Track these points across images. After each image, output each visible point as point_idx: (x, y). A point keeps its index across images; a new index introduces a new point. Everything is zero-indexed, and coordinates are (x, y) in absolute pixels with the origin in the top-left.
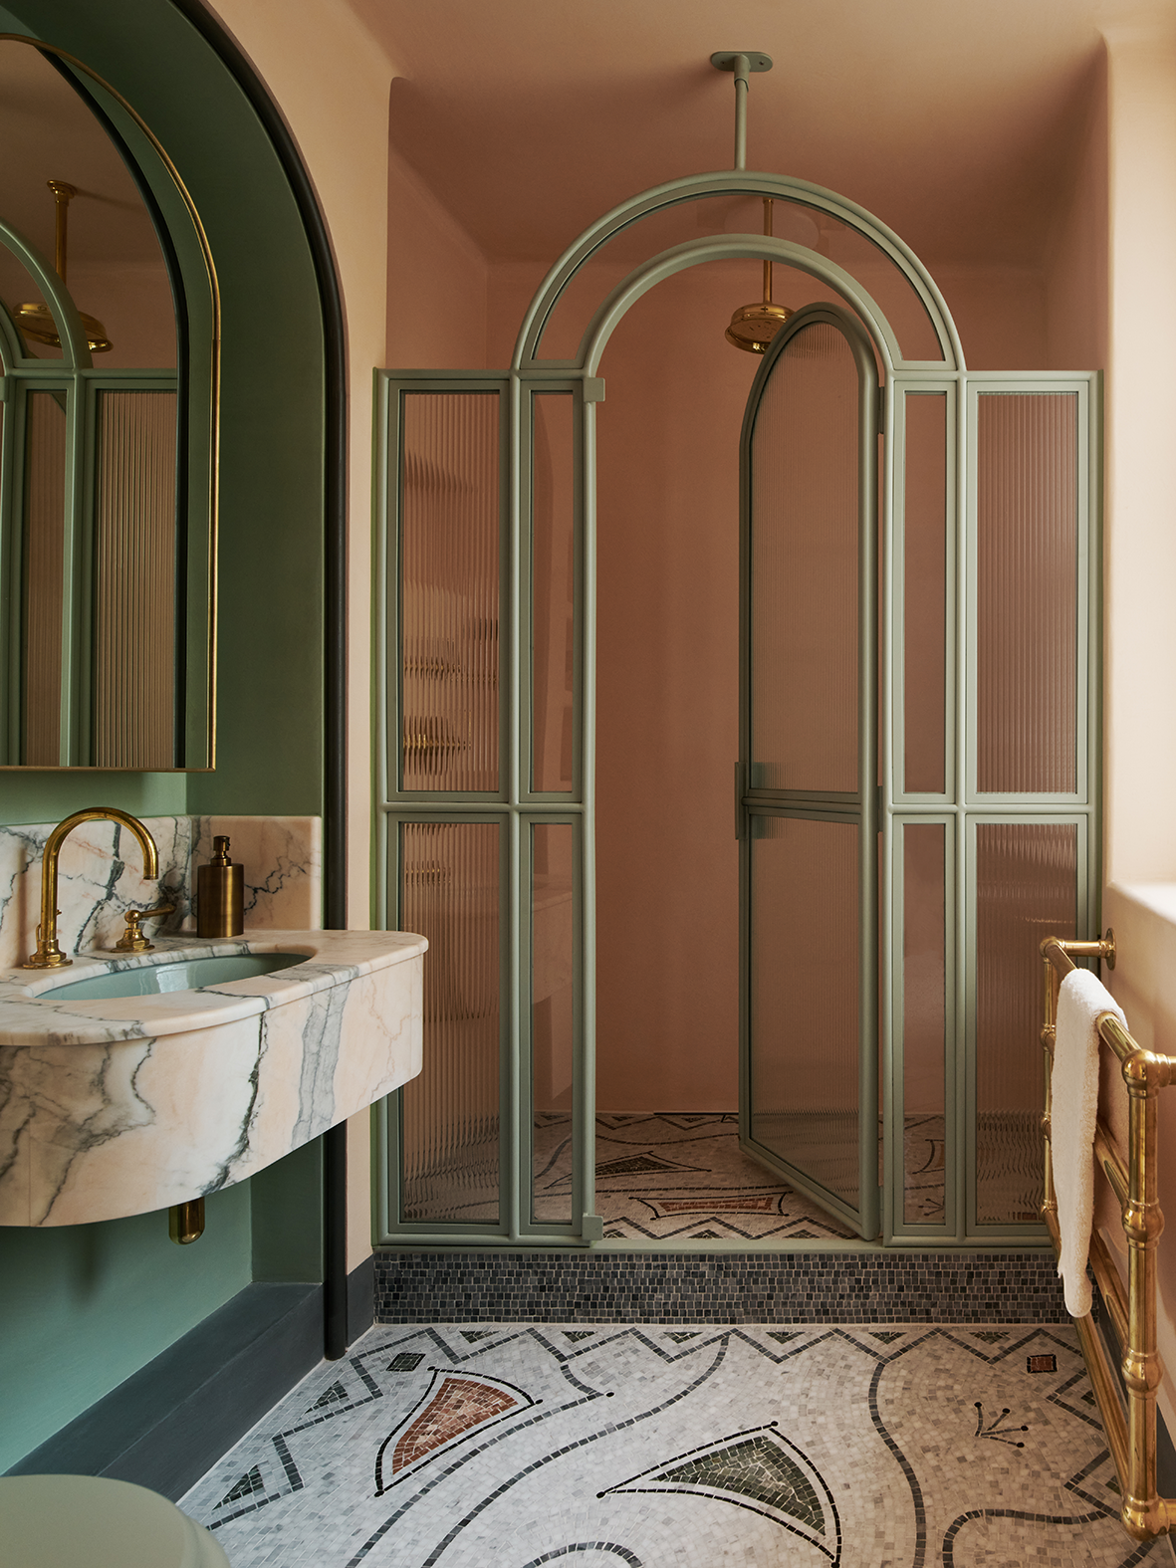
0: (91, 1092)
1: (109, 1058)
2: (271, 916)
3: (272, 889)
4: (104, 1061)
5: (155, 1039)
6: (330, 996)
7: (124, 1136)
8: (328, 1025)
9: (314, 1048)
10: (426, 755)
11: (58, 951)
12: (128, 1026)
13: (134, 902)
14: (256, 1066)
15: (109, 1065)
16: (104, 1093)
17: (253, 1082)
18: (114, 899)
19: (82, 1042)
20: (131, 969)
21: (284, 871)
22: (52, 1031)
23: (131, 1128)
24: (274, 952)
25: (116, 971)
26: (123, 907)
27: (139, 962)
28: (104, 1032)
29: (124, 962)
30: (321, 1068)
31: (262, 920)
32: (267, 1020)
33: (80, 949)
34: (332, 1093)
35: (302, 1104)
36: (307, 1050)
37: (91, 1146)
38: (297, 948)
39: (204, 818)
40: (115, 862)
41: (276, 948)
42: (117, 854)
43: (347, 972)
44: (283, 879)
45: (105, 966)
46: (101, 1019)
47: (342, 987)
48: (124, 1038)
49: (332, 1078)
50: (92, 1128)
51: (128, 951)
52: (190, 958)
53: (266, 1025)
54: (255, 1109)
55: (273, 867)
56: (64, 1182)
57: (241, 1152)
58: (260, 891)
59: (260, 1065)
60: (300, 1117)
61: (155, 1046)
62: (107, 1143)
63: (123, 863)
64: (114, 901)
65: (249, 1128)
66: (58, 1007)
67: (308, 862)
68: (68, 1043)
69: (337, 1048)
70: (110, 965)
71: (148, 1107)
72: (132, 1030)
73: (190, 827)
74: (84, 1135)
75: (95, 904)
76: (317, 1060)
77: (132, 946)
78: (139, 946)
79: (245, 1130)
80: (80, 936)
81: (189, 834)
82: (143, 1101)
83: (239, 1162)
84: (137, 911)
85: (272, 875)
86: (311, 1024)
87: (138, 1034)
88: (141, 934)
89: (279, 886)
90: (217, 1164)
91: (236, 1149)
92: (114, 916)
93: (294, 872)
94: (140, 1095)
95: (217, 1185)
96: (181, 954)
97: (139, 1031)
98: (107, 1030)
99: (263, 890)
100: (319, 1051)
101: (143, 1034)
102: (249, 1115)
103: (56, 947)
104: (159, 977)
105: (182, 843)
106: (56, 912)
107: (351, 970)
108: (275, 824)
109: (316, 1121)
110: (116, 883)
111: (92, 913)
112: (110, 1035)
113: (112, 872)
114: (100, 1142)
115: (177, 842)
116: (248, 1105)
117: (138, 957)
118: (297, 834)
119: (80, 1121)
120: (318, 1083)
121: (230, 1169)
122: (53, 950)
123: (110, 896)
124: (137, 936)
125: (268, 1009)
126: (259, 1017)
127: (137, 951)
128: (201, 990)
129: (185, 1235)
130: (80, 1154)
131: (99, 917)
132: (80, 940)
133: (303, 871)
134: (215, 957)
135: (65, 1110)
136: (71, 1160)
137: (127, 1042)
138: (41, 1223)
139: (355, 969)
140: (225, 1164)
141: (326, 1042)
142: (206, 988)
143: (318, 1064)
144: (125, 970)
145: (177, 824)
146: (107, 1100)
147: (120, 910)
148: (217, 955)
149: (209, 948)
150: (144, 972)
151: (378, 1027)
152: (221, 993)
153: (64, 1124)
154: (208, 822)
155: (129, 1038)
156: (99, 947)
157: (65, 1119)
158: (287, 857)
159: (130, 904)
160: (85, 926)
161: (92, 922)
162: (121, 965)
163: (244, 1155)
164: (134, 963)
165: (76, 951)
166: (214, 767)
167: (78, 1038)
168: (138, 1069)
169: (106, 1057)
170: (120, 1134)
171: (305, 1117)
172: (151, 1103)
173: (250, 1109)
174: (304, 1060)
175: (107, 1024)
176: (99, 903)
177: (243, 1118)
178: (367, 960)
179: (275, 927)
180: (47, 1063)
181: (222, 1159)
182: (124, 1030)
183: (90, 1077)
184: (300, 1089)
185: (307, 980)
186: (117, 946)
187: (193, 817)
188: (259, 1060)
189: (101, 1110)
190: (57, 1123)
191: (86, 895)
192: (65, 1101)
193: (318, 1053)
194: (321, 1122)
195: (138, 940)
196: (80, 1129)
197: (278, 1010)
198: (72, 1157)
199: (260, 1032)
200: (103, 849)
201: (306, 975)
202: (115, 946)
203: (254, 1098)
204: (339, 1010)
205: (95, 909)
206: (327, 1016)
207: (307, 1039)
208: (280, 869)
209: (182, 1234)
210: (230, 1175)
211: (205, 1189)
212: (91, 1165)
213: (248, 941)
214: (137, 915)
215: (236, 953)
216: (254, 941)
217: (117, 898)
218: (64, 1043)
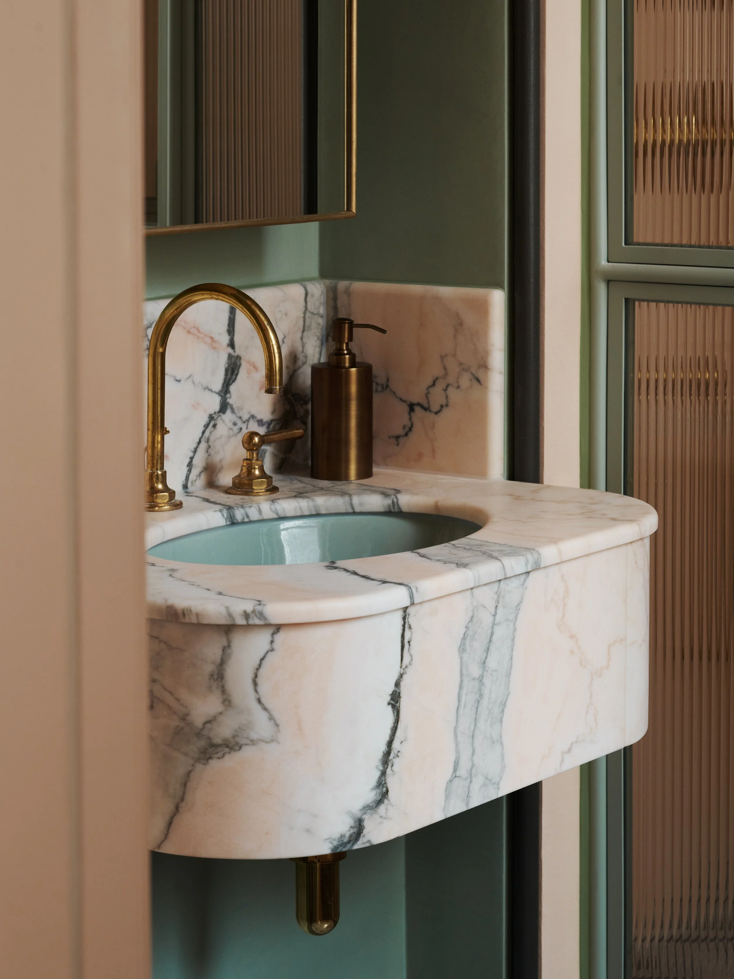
0: (210, 688)
1: (229, 646)
2: (433, 451)
3: (435, 407)
4: (224, 649)
5: (278, 628)
6: (498, 594)
7: (247, 752)
8: (495, 638)
9: (475, 670)
10: (687, 155)
11: (166, 489)
12: (249, 607)
13: (253, 417)
14: (397, 684)
15: (229, 656)
16: (223, 691)
17: (393, 706)
18: (229, 411)
19: (201, 622)
20: (251, 522)
21: (451, 379)
22: (170, 602)
23: (253, 742)
24: (434, 512)
25: (233, 522)
26: (240, 424)
27: (260, 511)
28: (223, 610)
29: (242, 511)
30: (485, 702)
31: (420, 456)
32: (411, 620)
33: (189, 484)
34: (502, 744)
35: (457, 751)
36: (465, 672)
37: (210, 758)
38: (463, 509)
39: (342, 284)
40: (230, 356)
41: (436, 506)
42: (232, 345)
43: (522, 560)
44: (450, 390)
45: (219, 514)
46: (220, 594)
47: (515, 583)
48: (244, 622)
49: (501, 721)
50: (211, 735)
51: (247, 493)
52: (323, 512)
53: (410, 628)
54: (396, 745)
55: (435, 370)
56: (182, 799)
57: (379, 803)
58: (417, 409)
59: (403, 684)
60: (455, 770)
61: (280, 637)
62: (227, 757)
63: (239, 358)
64: (228, 416)
65: (389, 771)
66: (173, 570)
67: (484, 366)
68: (187, 620)
69: (508, 675)
70: (225, 512)
71: (271, 718)
72: (254, 611)
73: (323, 299)
74: (202, 743)
75: (206, 419)
76: (480, 690)
77: (251, 485)
78: (260, 487)
79: (384, 773)
80: (190, 465)
81: (322, 310)
82: (265, 709)
83: (376, 816)
84: (257, 434)
85: (434, 384)
86: (470, 633)
87: (260, 619)
88: (261, 469)
89: (444, 402)
90: (349, 813)
91: (371, 796)
92: (229, 437)
93: (465, 381)
94: (263, 700)
95: (349, 842)
96: (311, 504)
97: (261, 615)
98: (227, 608)
99: (422, 406)
100: (482, 676)
101: (265, 619)
102: (388, 753)
103: (164, 483)
104: (284, 535)
105: (314, 325)
106: (164, 431)
107: (529, 556)
108: (437, 299)
109: (478, 781)
110: (232, 388)
111: (204, 432)
112: (230, 615)
113: (227, 370)
114: (220, 755)
115: (307, 324)
116: (387, 738)
117: (258, 504)
118: (469, 319)
119: (199, 722)
120: (481, 724)
121: (366, 824)
122: (160, 486)
123: (224, 407)
124: (257, 472)
125: (413, 604)
126: (400, 614)
127: (257, 494)
128: (332, 566)
129: (316, 921)
130: (199, 767)
131: (212, 439)
132: (190, 471)
133: (478, 380)
134: (354, 513)
135: (182, 705)
136: (190, 772)
137: (248, 627)
138: (159, 846)
139: (536, 555)
140: (359, 814)
141: (492, 663)
142: (339, 563)
143: (481, 696)
144: (243, 523)
145: (306, 294)
146: (227, 702)
147: (236, 429)
148: (357, 510)
149: (347, 498)
150: (264, 527)
151: (572, 652)
152: (355, 573)
153: (182, 724)
154: (348, 292)
155: (251, 622)
156: (211, 484)
157: (184, 718)
158: (454, 355)
159: (248, 421)
160: (195, 451)
161: (203, 445)
162: (239, 514)
163: (382, 808)
164: (254, 514)
165: (185, 487)
166: (354, 210)
167: (197, 615)
168: (260, 665)
169: (226, 644)
170: (240, 748)
171: (463, 772)
172: (275, 714)
173: (390, 744)
174: (461, 687)
175: (228, 601)
176: (211, 418)
177: (380, 755)
178: (554, 541)
179: (439, 470)
180: (165, 643)
181: (356, 806)
182: (245, 612)
183: (209, 668)
184: (456, 728)
185: (465, 566)
186: (234, 483)
187: (327, 282)
188: (401, 676)
189: (221, 713)
190: (175, 722)
191: (196, 406)
192: (184, 694)
193: (481, 679)
194: (485, 785)
195: (259, 478)
196: (199, 734)
197: (426, 606)
198: (190, 768)
199: (403, 636)
200: (216, 337)
201: (465, 556)
202: (231, 485)
203: (394, 730)
204: (512, 617)
205: (206, 426)
206: (494, 624)
207: (465, 656)
208: (446, 374)
209: (311, 920)
210: (365, 831)
211: (335, 843)
212: (210, 783)
213: (398, 491)
214: (256, 439)
215: (382, 510)
216: (408, 491)
217: (233, 411)
218: (183, 620)
